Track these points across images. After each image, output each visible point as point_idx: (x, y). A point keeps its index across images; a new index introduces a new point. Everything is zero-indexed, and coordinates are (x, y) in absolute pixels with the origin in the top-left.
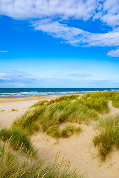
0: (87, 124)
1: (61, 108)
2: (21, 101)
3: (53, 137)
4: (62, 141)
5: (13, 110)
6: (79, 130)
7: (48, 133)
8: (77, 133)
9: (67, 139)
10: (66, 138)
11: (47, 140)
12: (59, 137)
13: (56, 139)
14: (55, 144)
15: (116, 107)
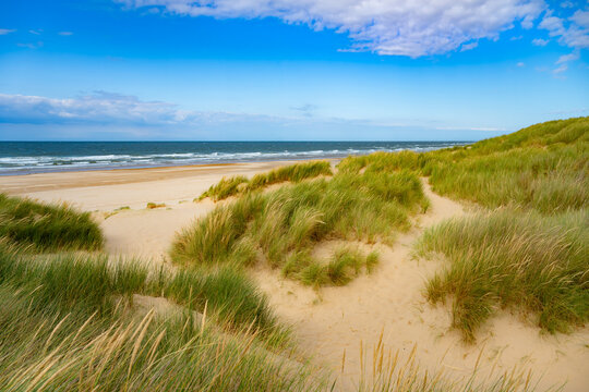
0: (390, 244)
1: (312, 201)
2: (161, 178)
3: (306, 284)
4: (332, 293)
5: (153, 206)
6: (372, 262)
7: (287, 272)
8: (370, 272)
9: (345, 289)
10: (342, 285)
11: (290, 293)
12: (322, 283)
13: (315, 289)
14: (315, 303)
15: (441, 194)
